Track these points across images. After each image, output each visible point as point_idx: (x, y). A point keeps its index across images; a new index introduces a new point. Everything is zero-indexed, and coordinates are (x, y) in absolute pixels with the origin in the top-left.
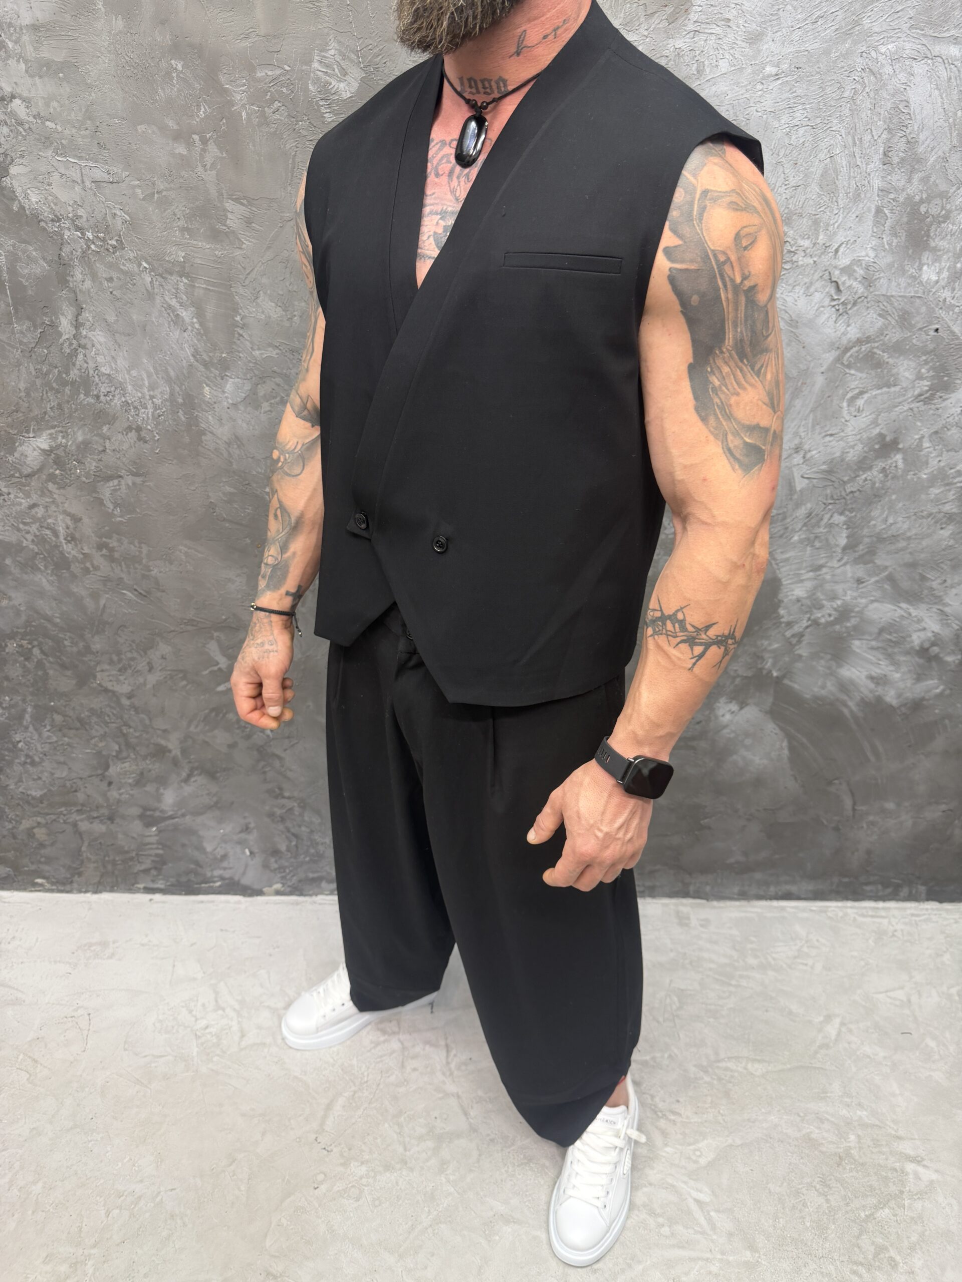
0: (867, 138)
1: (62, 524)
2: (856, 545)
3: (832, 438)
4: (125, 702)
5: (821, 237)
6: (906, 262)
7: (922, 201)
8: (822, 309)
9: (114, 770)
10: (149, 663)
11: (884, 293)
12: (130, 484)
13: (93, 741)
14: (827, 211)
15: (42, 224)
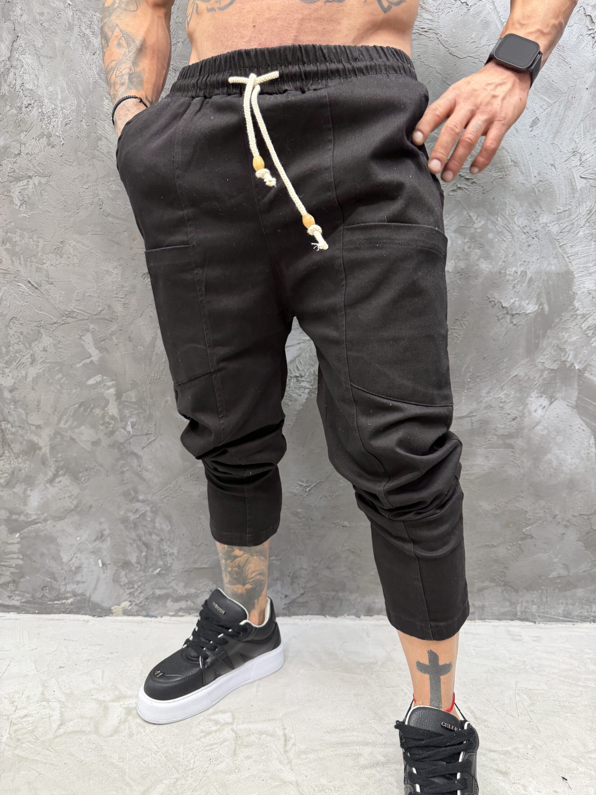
8: (582, 37)
10: (31, 355)
12: (37, 184)
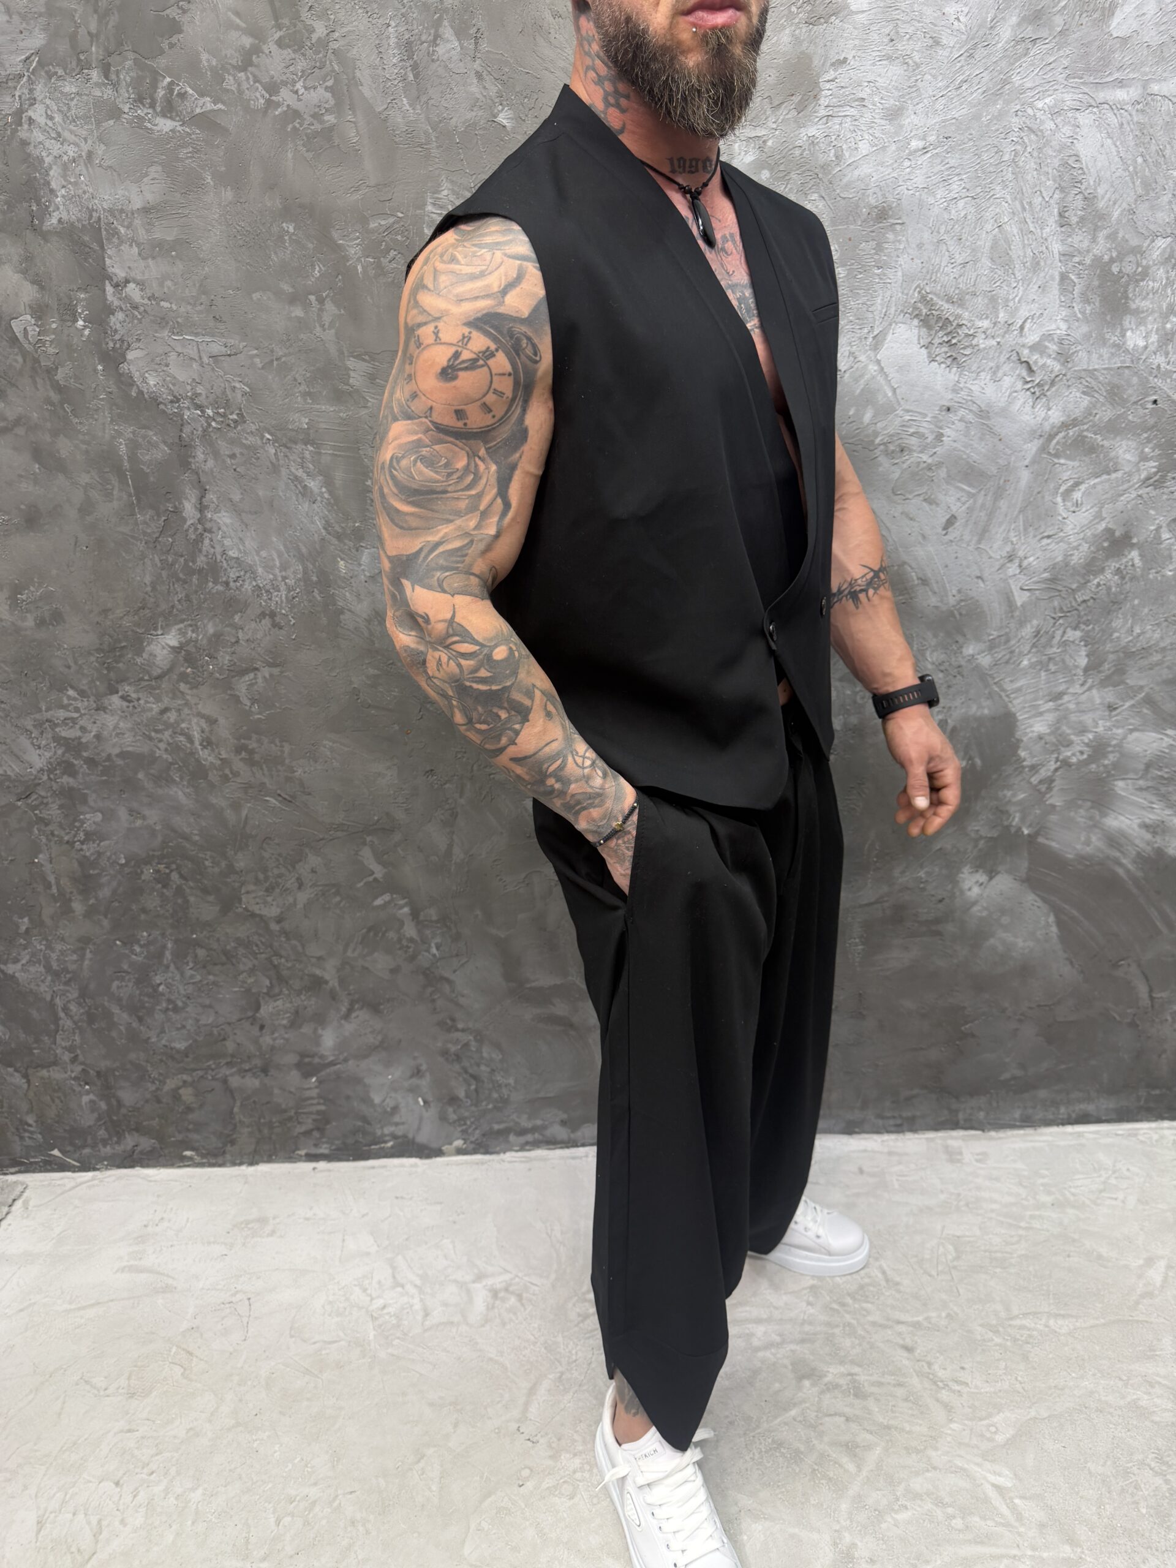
0: (1037, 200)
1: (196, 728)
2: (1101, 664)
3: (1049, 541)
4: (274, 927)
5: (1001, 315)
6: (1105, 330)
7: (1112, 261)
8: (1015, 394)
9: (267, 1010)
10: (298, 879)
11: (1085, 367)
12: (267, 676)
13: (241, 977)
14: (1004, 285)
15: (162, 407)
